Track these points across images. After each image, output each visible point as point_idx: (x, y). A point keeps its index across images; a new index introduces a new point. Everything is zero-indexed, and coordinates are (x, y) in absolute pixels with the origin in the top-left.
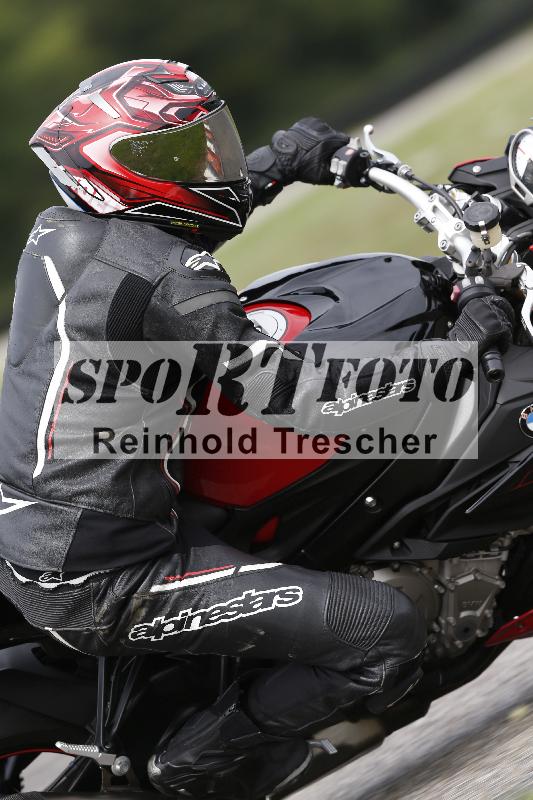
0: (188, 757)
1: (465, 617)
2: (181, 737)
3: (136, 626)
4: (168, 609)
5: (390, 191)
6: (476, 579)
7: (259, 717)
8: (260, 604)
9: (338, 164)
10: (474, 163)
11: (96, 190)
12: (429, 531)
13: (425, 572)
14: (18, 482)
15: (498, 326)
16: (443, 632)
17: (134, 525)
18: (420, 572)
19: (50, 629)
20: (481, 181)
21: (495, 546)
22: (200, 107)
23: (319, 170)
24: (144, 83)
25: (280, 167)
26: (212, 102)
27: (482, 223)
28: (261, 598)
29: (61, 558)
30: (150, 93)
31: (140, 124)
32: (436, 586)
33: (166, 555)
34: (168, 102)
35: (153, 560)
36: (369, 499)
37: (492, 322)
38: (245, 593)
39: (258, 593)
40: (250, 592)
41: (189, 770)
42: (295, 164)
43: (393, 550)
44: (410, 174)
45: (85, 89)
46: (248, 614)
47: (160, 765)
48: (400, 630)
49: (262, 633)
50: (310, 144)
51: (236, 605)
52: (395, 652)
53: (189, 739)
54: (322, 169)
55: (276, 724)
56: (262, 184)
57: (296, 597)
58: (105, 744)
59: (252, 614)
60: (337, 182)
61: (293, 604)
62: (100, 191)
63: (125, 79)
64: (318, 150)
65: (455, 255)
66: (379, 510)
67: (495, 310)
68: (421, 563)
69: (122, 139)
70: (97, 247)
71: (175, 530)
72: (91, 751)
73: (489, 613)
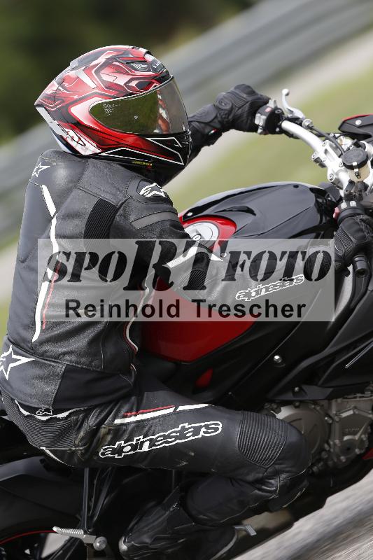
0: (147, 539)
1: (346, 441)
2: (142, 524)
3: (104, 448)
4: (126, 437)
5: (297, 138)
6: (354, 414)
7: (194, 513)
8: (191, 433)
9: (260, 118)
10: (357, 118)
11: (80, 139)
12: (320, 379)
13: (318, 408)
14: (22, 344)
15: (364, 237)
16: (332, 450)
17: (102, 376)
18: (314, 408)
19: (44, 448)
20: (362, 131)
21: (368, 390)
22: (153, 81)
23: (247, 122)
24: (114, 63)
25: (220, 119)
26: (163, 77)
27: (355, 164)
28: (192, 429)
29: (51, 399)
30: (119, 71)
31: (110, 92)
32: (326, 418)
33: (125, 398)
34: (131, 77)
35: (116, 401)
36: (277, 357)
37: (360, 234)
38: (181, 426)
39: (190, 426)
40: (184, 425)
41: (147, 548)
42: (230, 117)
43: (294, 393)
44: (311, 126)
45: (73, 66)
46: (183, 441)
47: (127, 544)
48: (290, 454)
49: (193, 454)
50: (241, 103)
51: (174, 434)
52: (288, 469)
53: (146, 526)
54: (249, 121)
55: (205, 517)
56: (207, 131)
57: (217, 429)
58: (89, 528)
59: (186, 440)
60: (259, 131)
61: (215, 434)
62: (82, 139)
63: (102, 60)
64: (247, 107)
65: (339, 185)
66: (284, 365)
67: (363, 226)
68: (315, 402)
69: (98, 103)
70: (79, 180)
71: (132, 380)
72: (79, 533)
73: (364, 437)
